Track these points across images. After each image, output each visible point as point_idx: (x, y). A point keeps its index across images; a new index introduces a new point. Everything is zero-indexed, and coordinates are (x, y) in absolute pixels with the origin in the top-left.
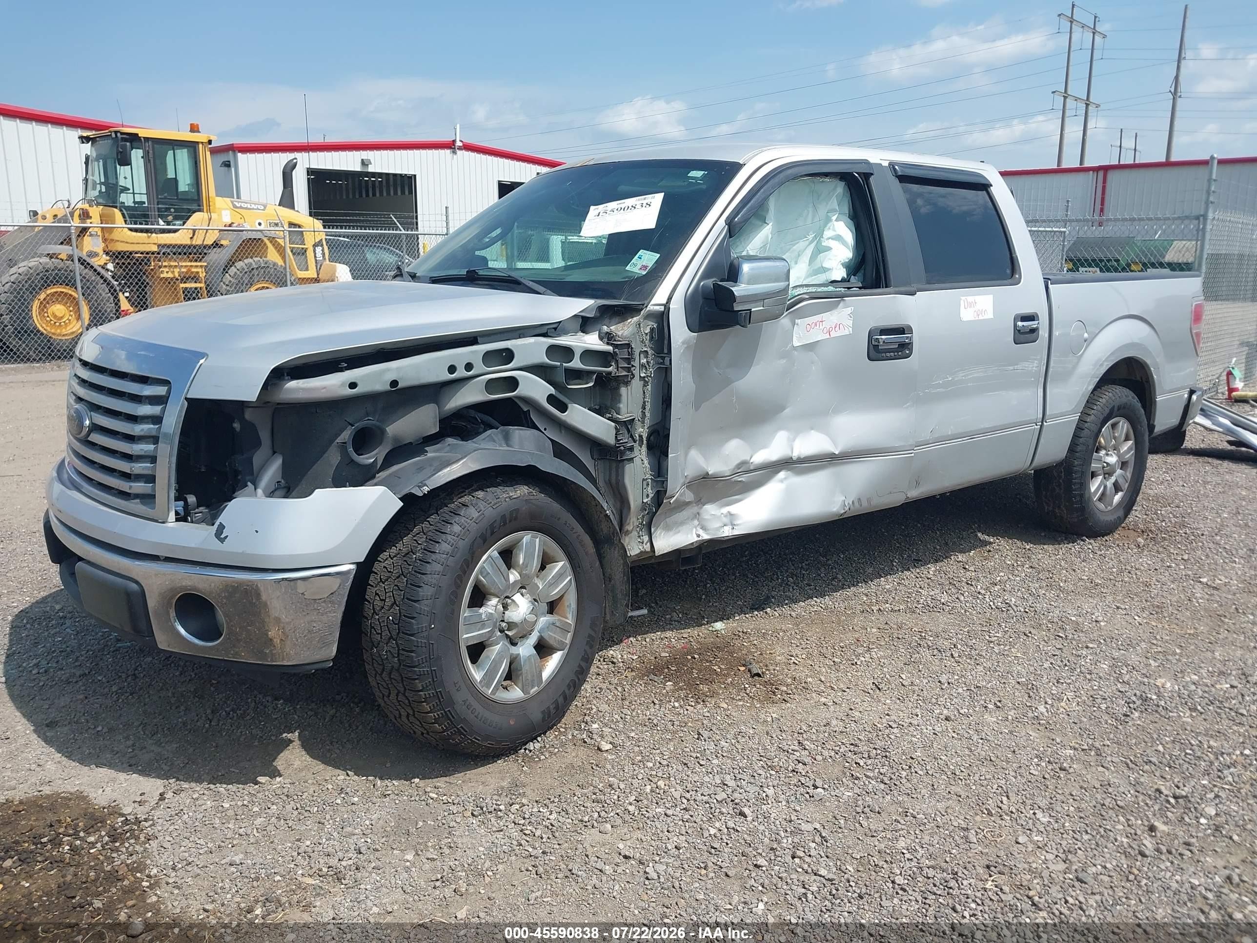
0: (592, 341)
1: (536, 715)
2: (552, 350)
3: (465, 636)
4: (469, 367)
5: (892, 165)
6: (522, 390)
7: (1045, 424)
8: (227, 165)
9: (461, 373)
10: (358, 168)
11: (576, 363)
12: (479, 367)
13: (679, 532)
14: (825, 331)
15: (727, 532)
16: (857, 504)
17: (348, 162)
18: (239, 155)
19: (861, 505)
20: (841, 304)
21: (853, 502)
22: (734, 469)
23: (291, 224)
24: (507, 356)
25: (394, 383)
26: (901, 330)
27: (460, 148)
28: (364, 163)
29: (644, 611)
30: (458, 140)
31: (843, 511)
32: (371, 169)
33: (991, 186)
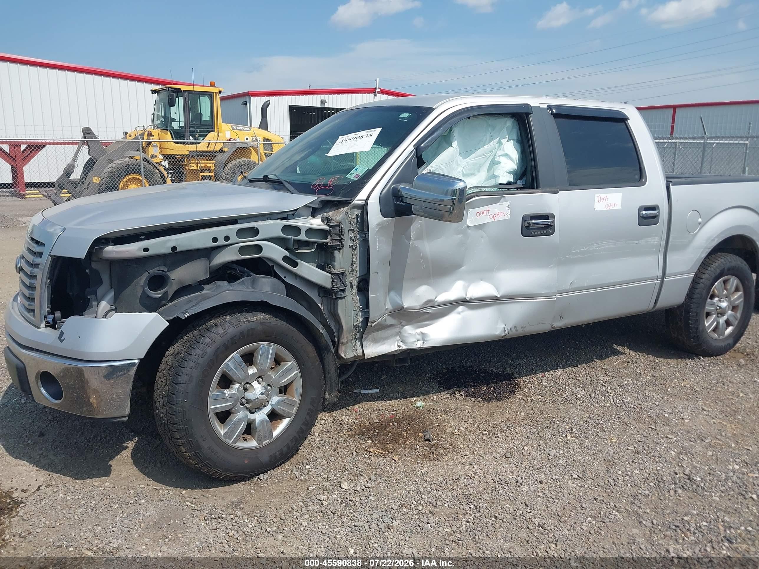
0: (317, 223)
1: (265, 458)
2: (286, 228)
3: (212, 407)
4: (227, 238)
5: (550, 107)
6: (265, 253)
7: (665, 279)
8: (245, 104)
9: (221, 242)
10: (319, 105)
11: (302, 237)
12: (234, 238)
13: (385, 344)
14: (491, 217)
15: (419, 345)
16: (514, 330)
17: (313, 101)
18: (252, 98)
19: (517, 331)
20: (502, 199)
21: (511, 329)
22: (423, 305)
23: (265, 139)
24: (255, 232)
25: (174, 248)
26: (546, 217)
27: (379, 93)
28: (323, 102)
29: (377, 391)
30: (377, 87)
31: (503, 334)
32: (326, 106)
33: (629, 119)
